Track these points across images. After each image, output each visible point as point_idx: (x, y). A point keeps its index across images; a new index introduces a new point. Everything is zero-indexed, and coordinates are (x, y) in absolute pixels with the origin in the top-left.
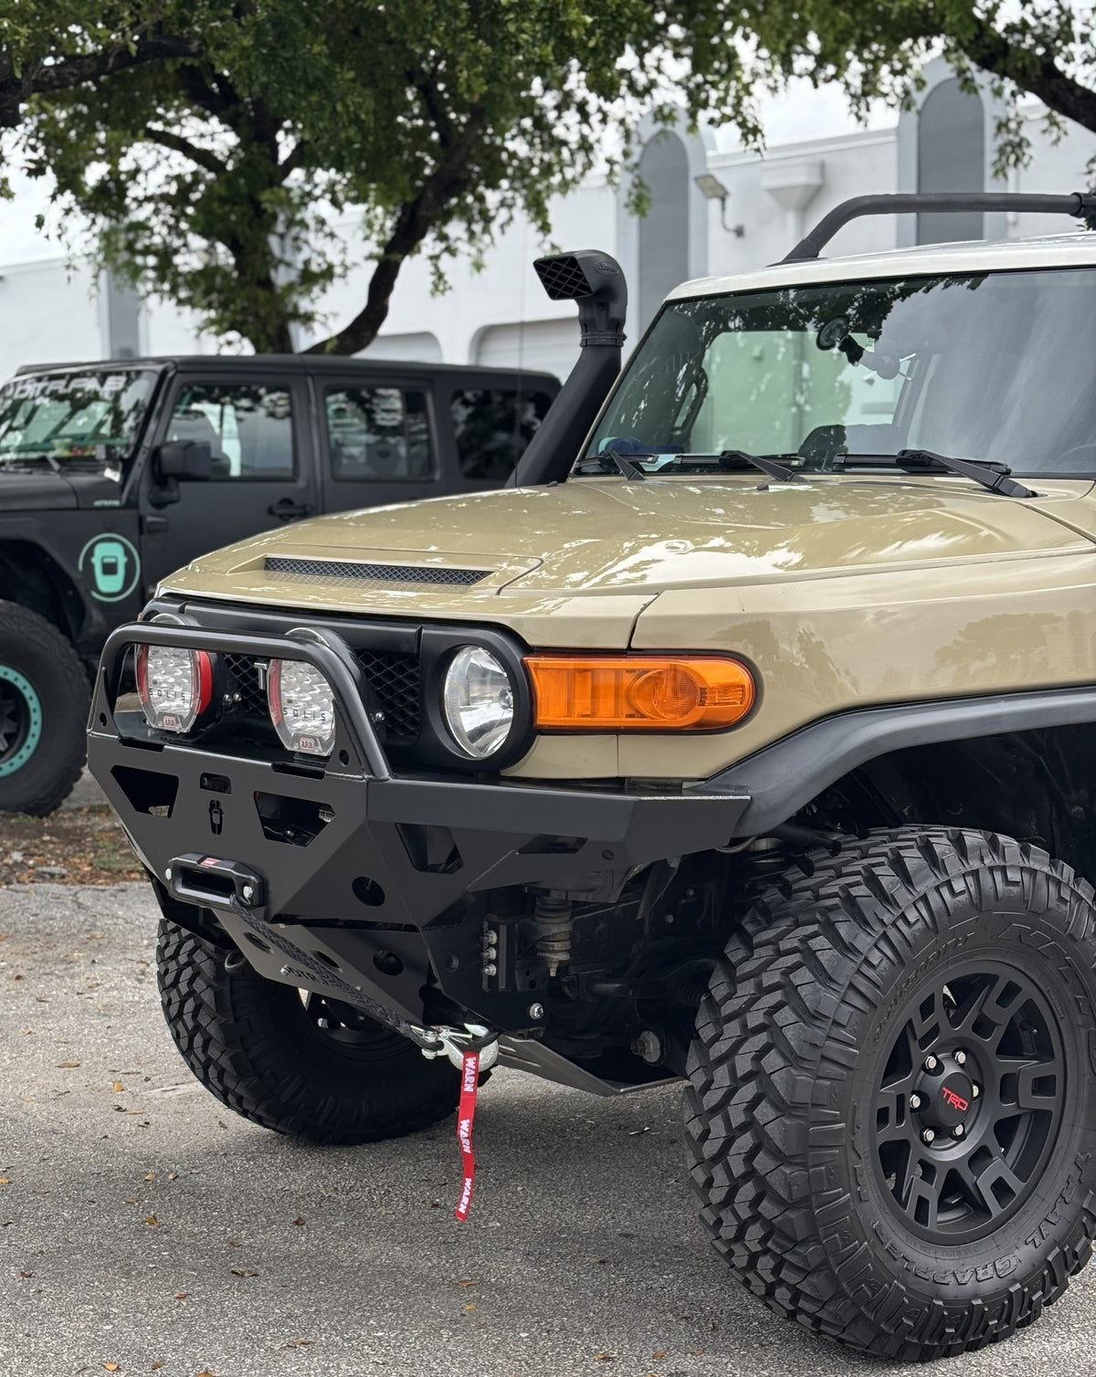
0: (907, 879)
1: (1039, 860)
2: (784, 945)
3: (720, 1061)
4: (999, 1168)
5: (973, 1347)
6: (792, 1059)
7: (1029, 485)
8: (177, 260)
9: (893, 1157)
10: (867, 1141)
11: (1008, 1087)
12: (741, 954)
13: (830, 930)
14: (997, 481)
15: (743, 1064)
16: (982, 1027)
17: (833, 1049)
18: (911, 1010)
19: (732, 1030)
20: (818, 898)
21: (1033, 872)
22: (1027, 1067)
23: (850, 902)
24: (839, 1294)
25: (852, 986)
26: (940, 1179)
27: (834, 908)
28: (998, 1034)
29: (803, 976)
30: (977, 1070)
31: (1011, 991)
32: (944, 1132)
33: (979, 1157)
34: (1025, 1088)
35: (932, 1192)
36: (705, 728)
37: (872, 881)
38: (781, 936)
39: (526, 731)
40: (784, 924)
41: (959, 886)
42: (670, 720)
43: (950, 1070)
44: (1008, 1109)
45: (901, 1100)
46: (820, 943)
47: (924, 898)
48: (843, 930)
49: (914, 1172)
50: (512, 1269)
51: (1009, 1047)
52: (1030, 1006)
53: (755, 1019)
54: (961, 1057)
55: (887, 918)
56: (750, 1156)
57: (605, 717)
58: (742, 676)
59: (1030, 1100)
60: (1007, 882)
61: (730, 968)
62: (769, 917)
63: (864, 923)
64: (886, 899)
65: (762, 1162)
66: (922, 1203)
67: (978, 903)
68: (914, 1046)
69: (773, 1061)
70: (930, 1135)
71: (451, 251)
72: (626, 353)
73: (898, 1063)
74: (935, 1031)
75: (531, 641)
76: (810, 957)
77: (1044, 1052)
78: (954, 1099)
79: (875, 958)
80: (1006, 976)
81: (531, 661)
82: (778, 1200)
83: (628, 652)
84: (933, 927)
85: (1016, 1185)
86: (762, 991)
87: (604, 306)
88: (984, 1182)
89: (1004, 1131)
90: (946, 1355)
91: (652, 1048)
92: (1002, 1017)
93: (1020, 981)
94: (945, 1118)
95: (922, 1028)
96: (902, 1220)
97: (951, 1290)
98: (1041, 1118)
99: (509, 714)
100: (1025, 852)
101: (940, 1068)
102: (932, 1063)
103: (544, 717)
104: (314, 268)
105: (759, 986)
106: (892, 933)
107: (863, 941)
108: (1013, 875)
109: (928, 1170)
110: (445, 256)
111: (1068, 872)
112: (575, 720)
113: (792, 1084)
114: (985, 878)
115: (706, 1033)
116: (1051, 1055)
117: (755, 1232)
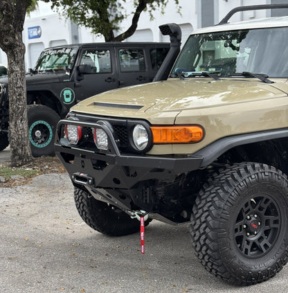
0: (240, 176)
1: (273, 170)
2: (212, 192)
3: (198, 218)
4: (265, 241)
5: (260, 282)
6: (214, 218)
7: (272, 80)
8: (85, 16)
9: (239, 240)
10: (232, 236)
11: (267, 222)
12: (203, 194)
13: (222, 188)
14: (264, 79)
15: (203, 219)
16: (260, 209)
17: (223, 215)
18: (243, 206)
19: (200, 211)
20: (220, 180)
21: (272, 173)
22: (272, 218)
23: (227, 181)
24: (226, 271)
25: (227, 201)
26: (251, 244)
27: (223, 183)
28: (264, 210)
29: (216, 199)
30: (260, 219)
31: (267, 200)
32: (252, 233)
33: (260, 239)
34: (271, 223)
35: (249, 247)
36: (192, 142)
37: (232, 176)
38: (211, 190)
39: (151, 144)
40: (212, 187)
41: (253, 177)
42: (184, 141)
43: (253, 219)
44: (267, 228)
45: (241, 226)
46: (220, 191)
47: (245, 180)
48: (225, 188)
49: (245, 243)
50: (154, 265)
51: (267, 213)
52: (272, 204)
53: (205, 209)
54: (256, 216)
55: (236, 185)
56: (205, 240)
57: (169, 140)
58: (201, 130)
59: (272, 225)
60: (265, 175)
61: (200, 197)
62: (209, 185)
63: (230, 186)
64: (236, 180)
65: (207, 241)
66: (246, 250)
67: (258, 181)
68: (244, 213)
69: (209, 218)
70: (248, 234)
71: (154, 9)
72: (181, 47)
73: (240, 218)
74: (249, 210)
75: (152, 123)
76: (217, 194)
77: (276, 214)
78: (254, 226)
79: (233, 194)
80: (266, 197)
81: (152, 128)
82: (211, 250)
83: (174, 125)
84: (247, 187)
85: (270, 245)
86: (207, 202)
87: (176, 37)
88: (262, 245)
89: (267, 233)
90: (253, 284)
91: (185, 214)
92: (265, 206)
93: (269, 198)
94: (252, 230)
95: (245, 210)
96: (241, 254)
97: (253, 269)
98: (275, 229)
99: (147, 140)
100: (270, 168)
101: (250, 218)
102: (249, 217)
103: (155, 141)
104: (119, 16)
105: (206, 201)
106: (237, 188)
107: (230, 190)
108: (267, 174)
109: (248, 242)
110: (153, 11)
111: (281, 172)
112: (162, 141)
113: (214, 223)
114: (260, 175)
115: (195, 212)
116: (278, 215)
117: (206, 257)
